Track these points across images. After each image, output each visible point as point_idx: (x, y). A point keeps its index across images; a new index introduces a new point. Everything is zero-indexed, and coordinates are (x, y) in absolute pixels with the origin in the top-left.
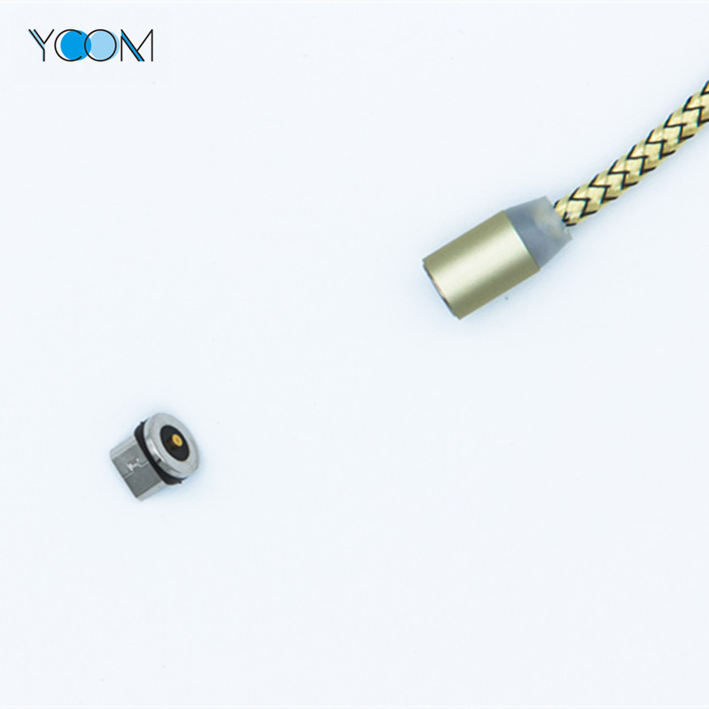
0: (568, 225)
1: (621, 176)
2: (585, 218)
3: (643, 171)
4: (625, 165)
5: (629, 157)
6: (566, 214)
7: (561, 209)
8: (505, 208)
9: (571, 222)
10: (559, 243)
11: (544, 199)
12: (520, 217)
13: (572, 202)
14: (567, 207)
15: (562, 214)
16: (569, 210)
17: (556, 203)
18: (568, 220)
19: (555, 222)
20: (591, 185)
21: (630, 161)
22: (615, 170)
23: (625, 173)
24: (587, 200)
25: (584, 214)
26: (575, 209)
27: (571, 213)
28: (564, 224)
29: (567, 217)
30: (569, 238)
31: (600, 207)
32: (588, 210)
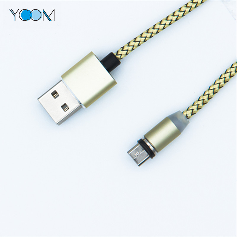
0: (188, 118)
1: (202, 101)
2: (193, 116)
3: (209, 99)
4: (203, 98)
5: (204, 95)
6: (187, 115)
7: (185, 114)
8: (167, 116)
9: (188, 117)
10: (186, 124)
11: (179, 111)
12: (173, 118)
13: (188, 111)
14: (187, 113)
15: (185, 115)
16: (187, 114)
17: (183, 112)
18: (187, 117)
19: (184, 118)
20: (193, 105)
21: (204, 96)
22: (200, 99)
23: (203, 100)
24: (193, 110)
25: (192, 114)
26: (189, 113)
27: (188, 114)
28: (187, 118)
29: (187, 116)
30: (189, 122)
31: (196, 112)
32: (193, 113)
